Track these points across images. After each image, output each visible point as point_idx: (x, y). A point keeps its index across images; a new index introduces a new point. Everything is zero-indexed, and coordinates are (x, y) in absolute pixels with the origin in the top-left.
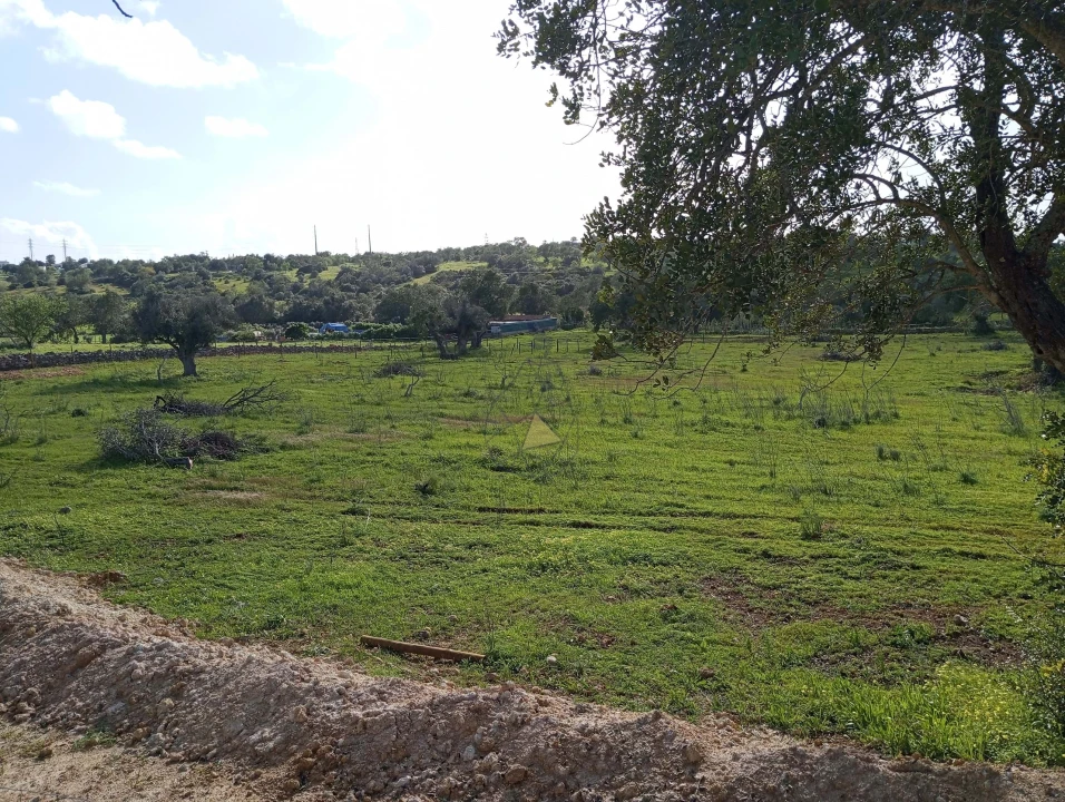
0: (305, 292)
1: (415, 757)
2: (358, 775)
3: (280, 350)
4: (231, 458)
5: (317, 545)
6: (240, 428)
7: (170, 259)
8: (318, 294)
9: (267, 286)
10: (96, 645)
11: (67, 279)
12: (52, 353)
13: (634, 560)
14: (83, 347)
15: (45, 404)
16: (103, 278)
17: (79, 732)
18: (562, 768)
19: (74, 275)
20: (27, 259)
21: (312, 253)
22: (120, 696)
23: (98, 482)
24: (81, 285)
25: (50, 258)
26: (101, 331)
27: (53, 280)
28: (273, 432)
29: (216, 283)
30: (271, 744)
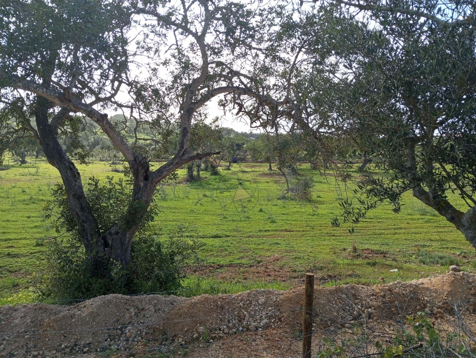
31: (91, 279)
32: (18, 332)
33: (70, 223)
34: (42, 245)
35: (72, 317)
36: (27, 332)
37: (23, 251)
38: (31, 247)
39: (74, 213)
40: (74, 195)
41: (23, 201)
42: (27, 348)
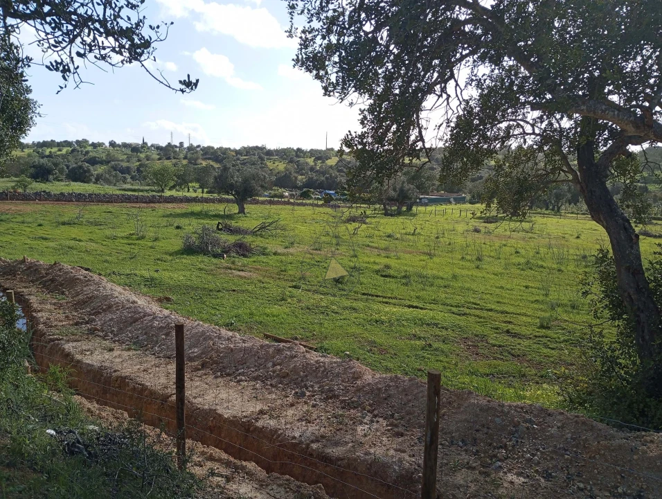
0: (317, 171)
1: (248, 364)
2: (224, 368)
3: (293, 204)
4: (245, 256)
5: (269, 299)
6: (257, 242)
7: (245, 148)
8: (323, 173)
9: (296, 166)
10: (142, 314)
11: (189, 156)
12: (172, 196)
13: (428, 324)
14: (192, 194)
15: (164, 222)
16: (208, 156)
17: (127, 345)
18: (302, 373)
19: (193, 154)
20: (169, 143)
21: (324, 149)
22: (146, 334)
23: (178, 261)
24: (196, 159)
25: (181, 144)
26: (202, 187)
27: (182, 156)
28: (272, 245)
29: (268, 164)
30: (195, 354)
31: (648, 400)
32: (555, 446)
33: (617, 307)
34: (548, 328)
35: (632, 451)
36: (567, 450)
37: (524, 331)
38: (534, 328)
39: (626, 294)
40: (628, 269)
41: (518, 265)
42: (568, 474)
